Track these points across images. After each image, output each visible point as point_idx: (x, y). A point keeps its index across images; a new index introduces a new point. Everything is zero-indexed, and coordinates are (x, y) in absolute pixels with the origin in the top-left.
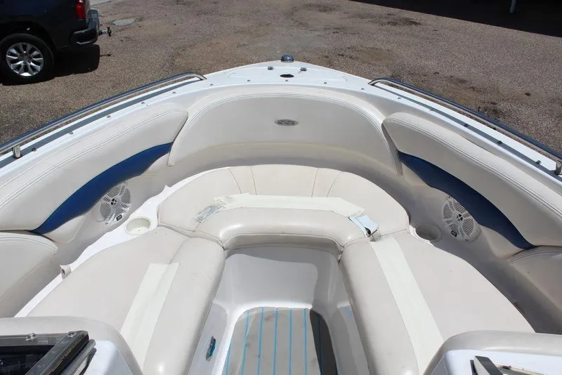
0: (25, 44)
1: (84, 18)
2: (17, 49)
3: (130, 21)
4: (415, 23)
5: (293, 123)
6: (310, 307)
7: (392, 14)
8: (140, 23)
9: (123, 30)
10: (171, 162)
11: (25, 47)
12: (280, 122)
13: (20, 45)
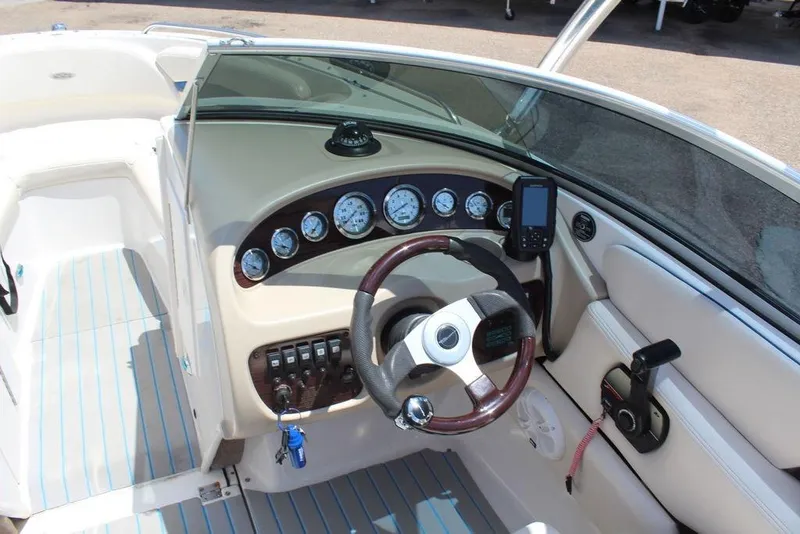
5: (70, 76)
6: (122, 246)
12: (56, 77)
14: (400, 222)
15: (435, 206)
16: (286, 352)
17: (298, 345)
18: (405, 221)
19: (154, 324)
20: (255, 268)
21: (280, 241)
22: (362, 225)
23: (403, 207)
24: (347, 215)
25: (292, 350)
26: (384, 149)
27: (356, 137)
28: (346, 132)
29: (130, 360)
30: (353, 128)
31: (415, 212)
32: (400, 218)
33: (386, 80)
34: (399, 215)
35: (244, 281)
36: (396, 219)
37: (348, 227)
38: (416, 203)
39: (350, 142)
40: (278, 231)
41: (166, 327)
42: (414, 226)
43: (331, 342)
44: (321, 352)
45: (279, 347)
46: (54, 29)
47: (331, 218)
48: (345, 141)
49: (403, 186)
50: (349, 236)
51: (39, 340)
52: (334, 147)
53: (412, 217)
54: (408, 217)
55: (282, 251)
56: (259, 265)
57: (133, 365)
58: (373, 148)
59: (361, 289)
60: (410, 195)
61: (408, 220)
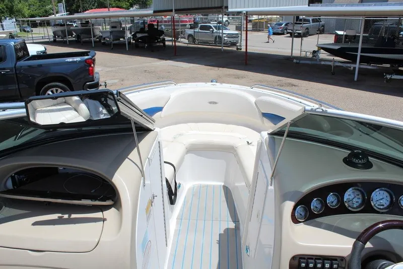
0: (57, 89)
1: (93, 75)
2: (52, 92)
3: (116, 81)
4: (295, 86)
5: (216, 103)
6: (223, 184)
7: (281, 81)
8: (122, 82)
9: (111, 86)
10: (162, 116)
11: (57, 91)
12: (210, 103)
13: (54, 89)
14: (378, 207)
15: (400, 203)
16: (310, 261)
17: (316, 259)
18: (382, 207)
19: (232, 225)
20: (301, 214)
21: (315, 204)
22: (358, 204)
23: (381, 199)
24: (351, 198)
25: (313, 261)
26: (374, 168)
27: (361, 159)
28: (356, 156)
29: (218, 239)
30: (359, 154)
31: (388, 203)
32: (378, 205)
33: (379, 131)
34: (378, 203)
35: (295, 220)
36: (376, 205)
37: (350, 203)
38: (389, 199)
39: (357, 161)
40: (315, 199)
41: (237, 228)
42: (386, 211)
43: (334, 262)
44: (327, 266)
45: (306, 257)
46: (212, 82)
47: (343, 198)
48: (354, 160)
49: (383, 189)
50: (350, 208)
51: (180, 219)
52: (348, 161)
53: (385, 206)
54: (383, 205)
55: (315, 209)
56: (303, 214)
57: (219, 242)
58: (368, 166)
59: (358, 239)
60: (386, 194)
61: (384, 207)
